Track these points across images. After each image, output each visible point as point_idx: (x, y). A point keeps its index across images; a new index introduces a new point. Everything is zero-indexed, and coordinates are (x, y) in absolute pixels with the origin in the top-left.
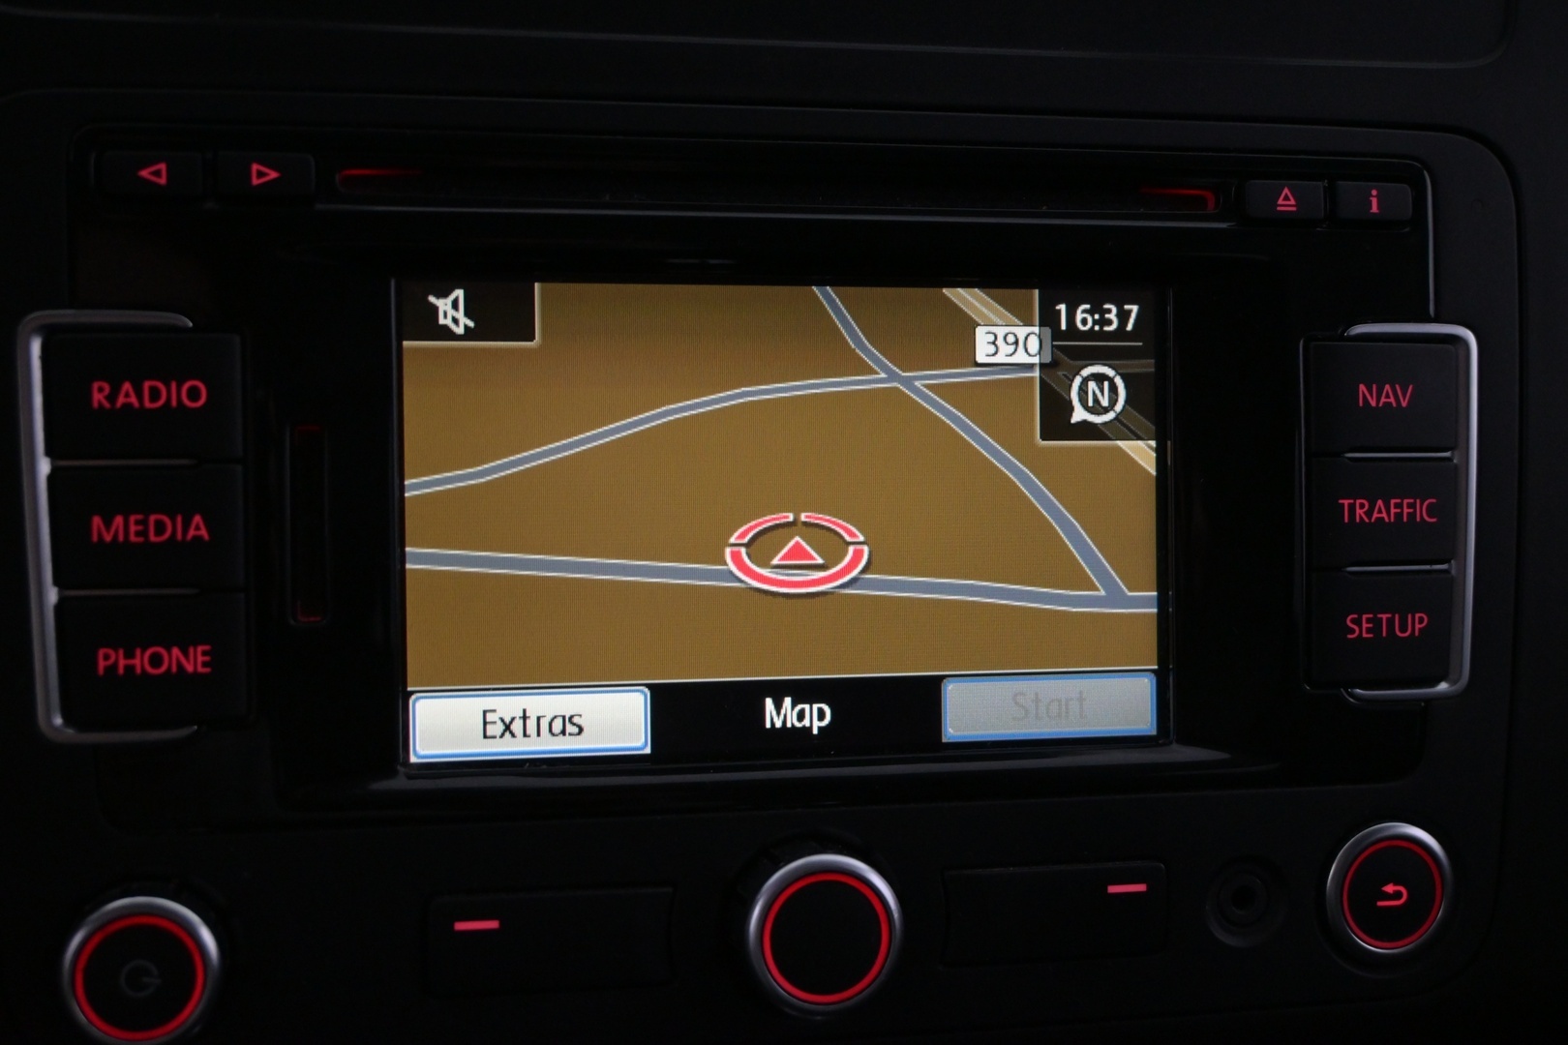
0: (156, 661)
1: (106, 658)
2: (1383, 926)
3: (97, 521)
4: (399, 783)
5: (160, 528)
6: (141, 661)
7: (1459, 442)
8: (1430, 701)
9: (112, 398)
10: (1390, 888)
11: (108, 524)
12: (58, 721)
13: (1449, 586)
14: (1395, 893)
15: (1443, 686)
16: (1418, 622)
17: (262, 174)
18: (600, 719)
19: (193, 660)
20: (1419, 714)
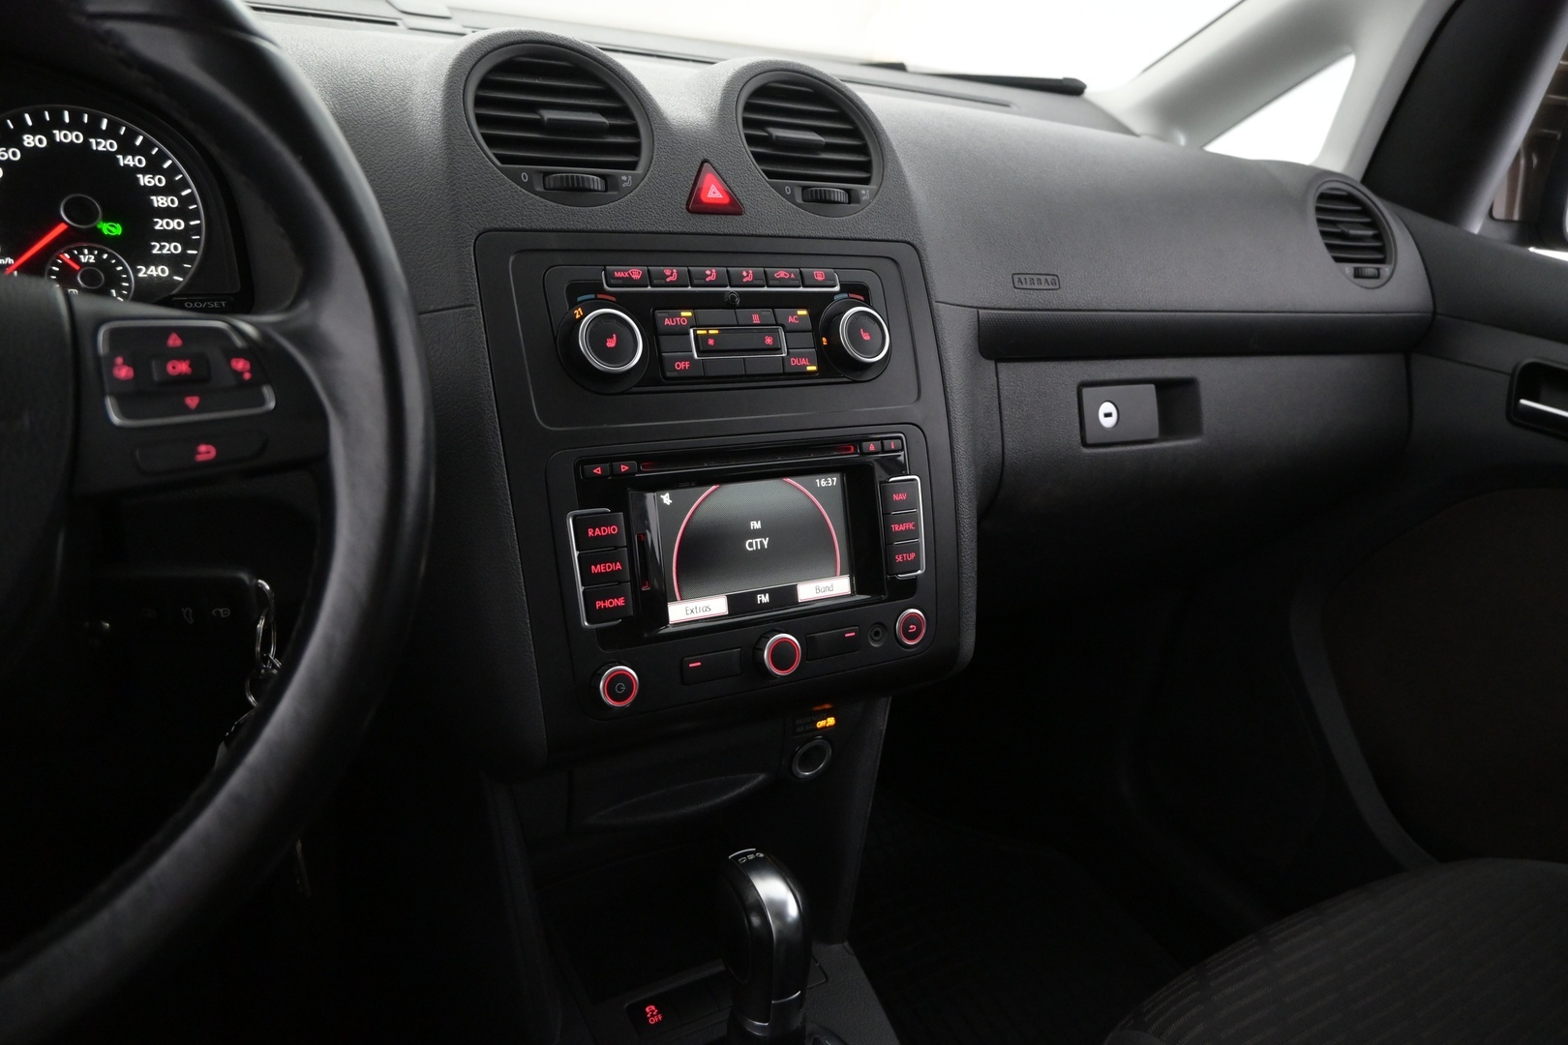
0: (611, 603)
1: (599, 604)
2: (911, 637)
3: (593, 567)
4: (670, 629)
5: (609, 567)
6: (607, 604)
7: (918, 507)
8: (916, 576)
9: (594, 533)
10: (911, 627)
11: (596, 567)
12: (586, 624)
13: (918, 545)
14: (913, 628)
15: (919, 572)
16: (913, 555)
17: (624, 468)
18: (716, 606)
19: (621, 602)
20: (914, 580)
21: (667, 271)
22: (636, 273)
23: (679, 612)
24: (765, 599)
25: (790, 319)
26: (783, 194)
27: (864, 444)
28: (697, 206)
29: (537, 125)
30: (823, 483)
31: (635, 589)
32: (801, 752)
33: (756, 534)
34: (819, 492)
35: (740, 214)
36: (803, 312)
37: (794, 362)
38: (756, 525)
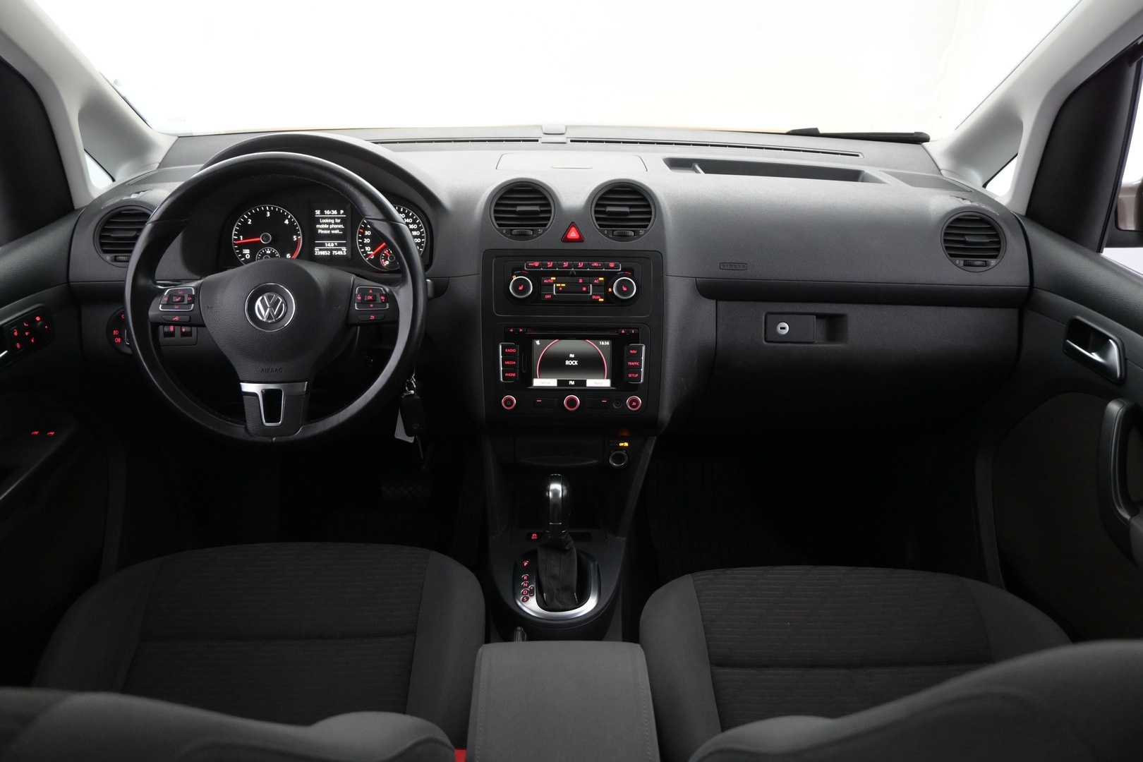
1: (506, 374)
2: (631, 403)
4: (533, 388)
5: (513, 363)
6: (511, 375)
7: (642, 357)
8: (639, 383)
9: (509, 351)
11: (509, 362)
12: (502, 380)
13: (640, 372)
14: (634, 404)
16: (637, 375)
17: (521, 330)
18: (552, 382)
19: (514, 375)
20: (637, 385)
21: (549, 263)
22: (537, 264)
23: (537, 382)
24: (573, 383)
25: (595, 281)
26: (604, 234)
27: (619, 330)
28: (566, 240)
29: (514, 212)
30: (603, 343)
31: (520, 372)
32: (614, 453)
33: (572, 359)
34: (601, 347)
35: (582, 241)
36: (601, 279)
37: (594, 297)
38: (572, 356)
